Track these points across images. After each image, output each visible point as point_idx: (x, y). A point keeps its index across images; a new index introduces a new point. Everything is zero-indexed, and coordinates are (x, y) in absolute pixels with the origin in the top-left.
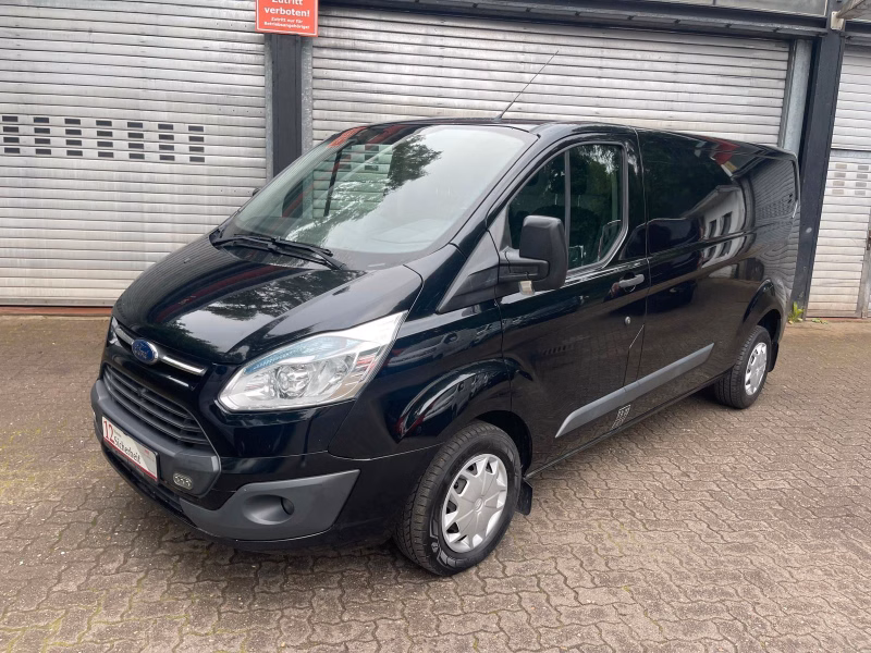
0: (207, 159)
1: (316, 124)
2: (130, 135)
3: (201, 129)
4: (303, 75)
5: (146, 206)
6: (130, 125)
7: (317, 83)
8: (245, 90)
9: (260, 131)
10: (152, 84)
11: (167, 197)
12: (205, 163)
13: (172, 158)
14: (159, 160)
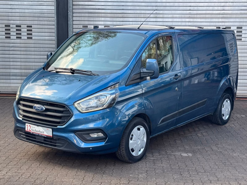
1: (74, 22)
2: (6, 30)
3: (31, 27)
4: (69, 4)
5: (11, 56)
6: (6, 26)
7: (74, 7)
8: (47, 12)
9: (53, 27)
10: (14, 11)
11: (19, 52)
12: (33, 39)
13: (21, 38)
14: (16, 39)
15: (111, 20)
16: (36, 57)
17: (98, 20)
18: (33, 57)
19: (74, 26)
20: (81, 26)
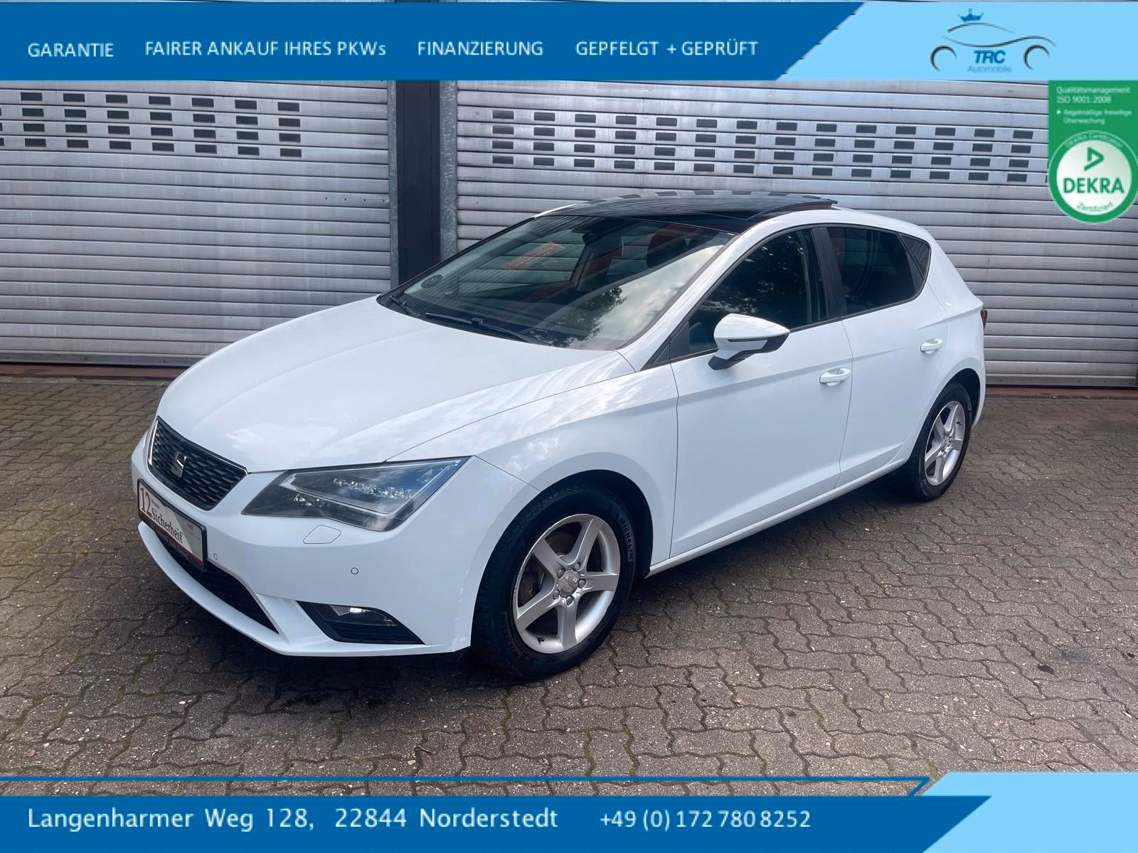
0: (305, 153)
1: (463, 97)
2: (197, 118)
3: (295, 107)
5: (221, 222)
6: (196, 103)
9: (381, 110)
11: (249, 209)
12: (303, 158)
13: (255, 151)
14: (236, 154)
15: (602, 91)
16: (316, 225)
17: (555, 90)
18: (304, 226)
19: (463, 113)
20: (489, 113)
